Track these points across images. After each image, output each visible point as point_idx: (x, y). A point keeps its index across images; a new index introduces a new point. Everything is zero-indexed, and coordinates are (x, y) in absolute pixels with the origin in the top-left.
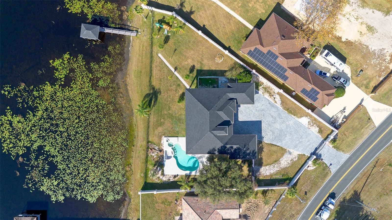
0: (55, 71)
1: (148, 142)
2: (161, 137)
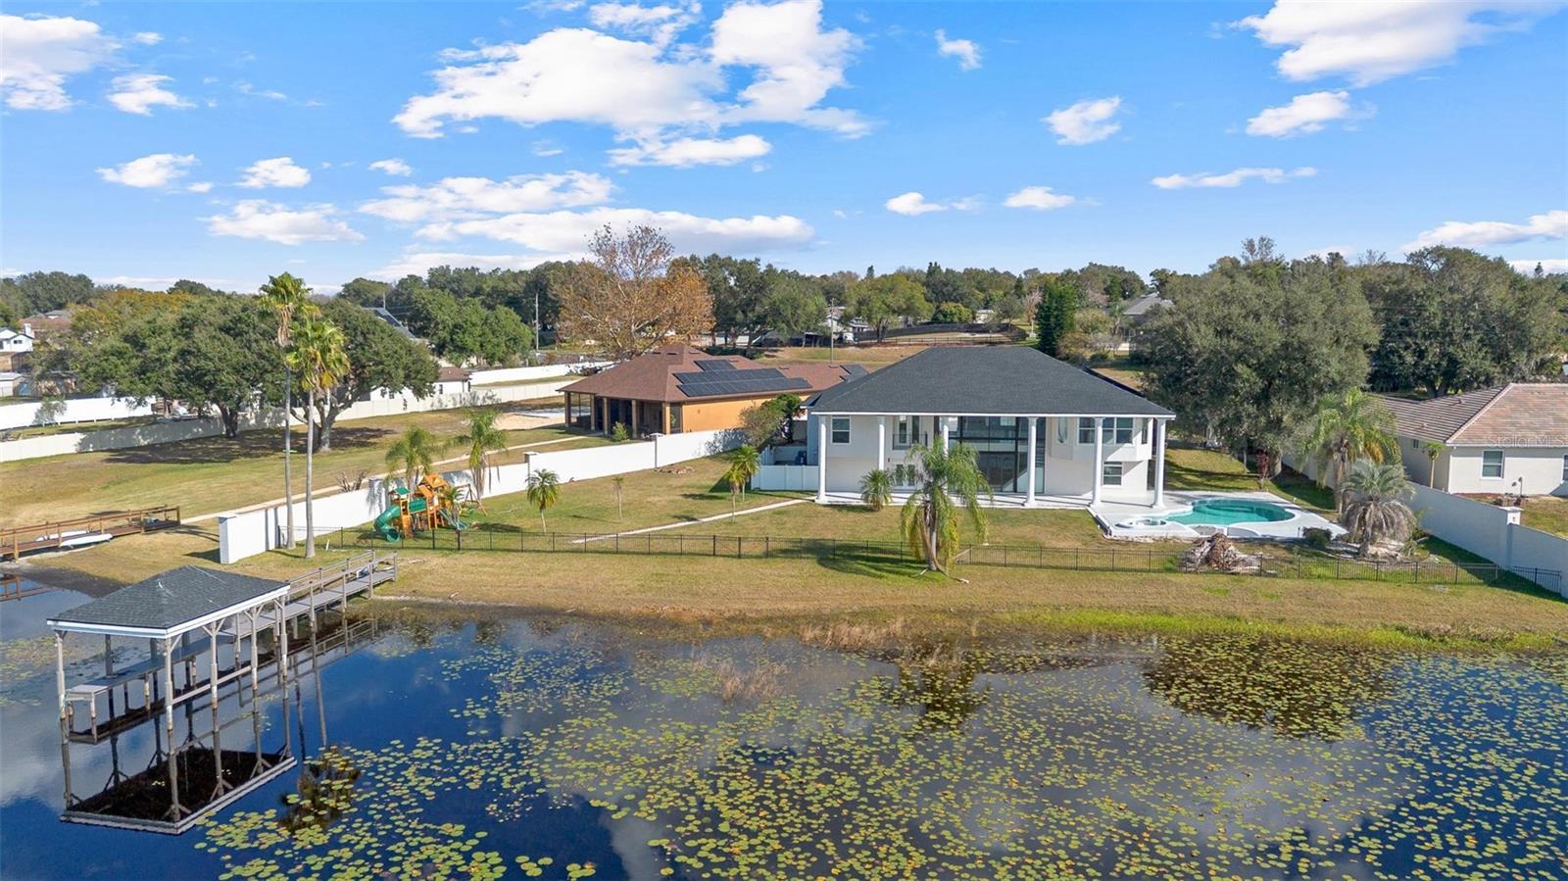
1: (1169, 570)
2: (1117, 542)
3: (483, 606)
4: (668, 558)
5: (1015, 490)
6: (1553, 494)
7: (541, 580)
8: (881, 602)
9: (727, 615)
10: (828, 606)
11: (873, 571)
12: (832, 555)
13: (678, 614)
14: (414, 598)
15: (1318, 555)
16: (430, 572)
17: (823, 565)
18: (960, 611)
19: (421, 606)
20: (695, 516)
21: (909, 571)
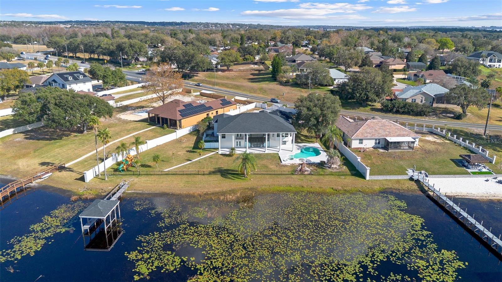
0: (162, 271)
1: (293, 174)
2: (283, 166)
3: (151, 193)
4: (188, 176)
5: (263, 146)
6: (372, 147)
7: (162, 185)
8: (235, 187)
9: (204, 193)
10: (225, 189)
11: (233, 178)
12: (224, 173)
13: (194, 193)
14: (135, 191)
15: (322, 168)
16: (136, 183)
17: (222, 177)
18: (251, 188)
19: (137, 194)
20: (191, 159)
21: (241, 177)
